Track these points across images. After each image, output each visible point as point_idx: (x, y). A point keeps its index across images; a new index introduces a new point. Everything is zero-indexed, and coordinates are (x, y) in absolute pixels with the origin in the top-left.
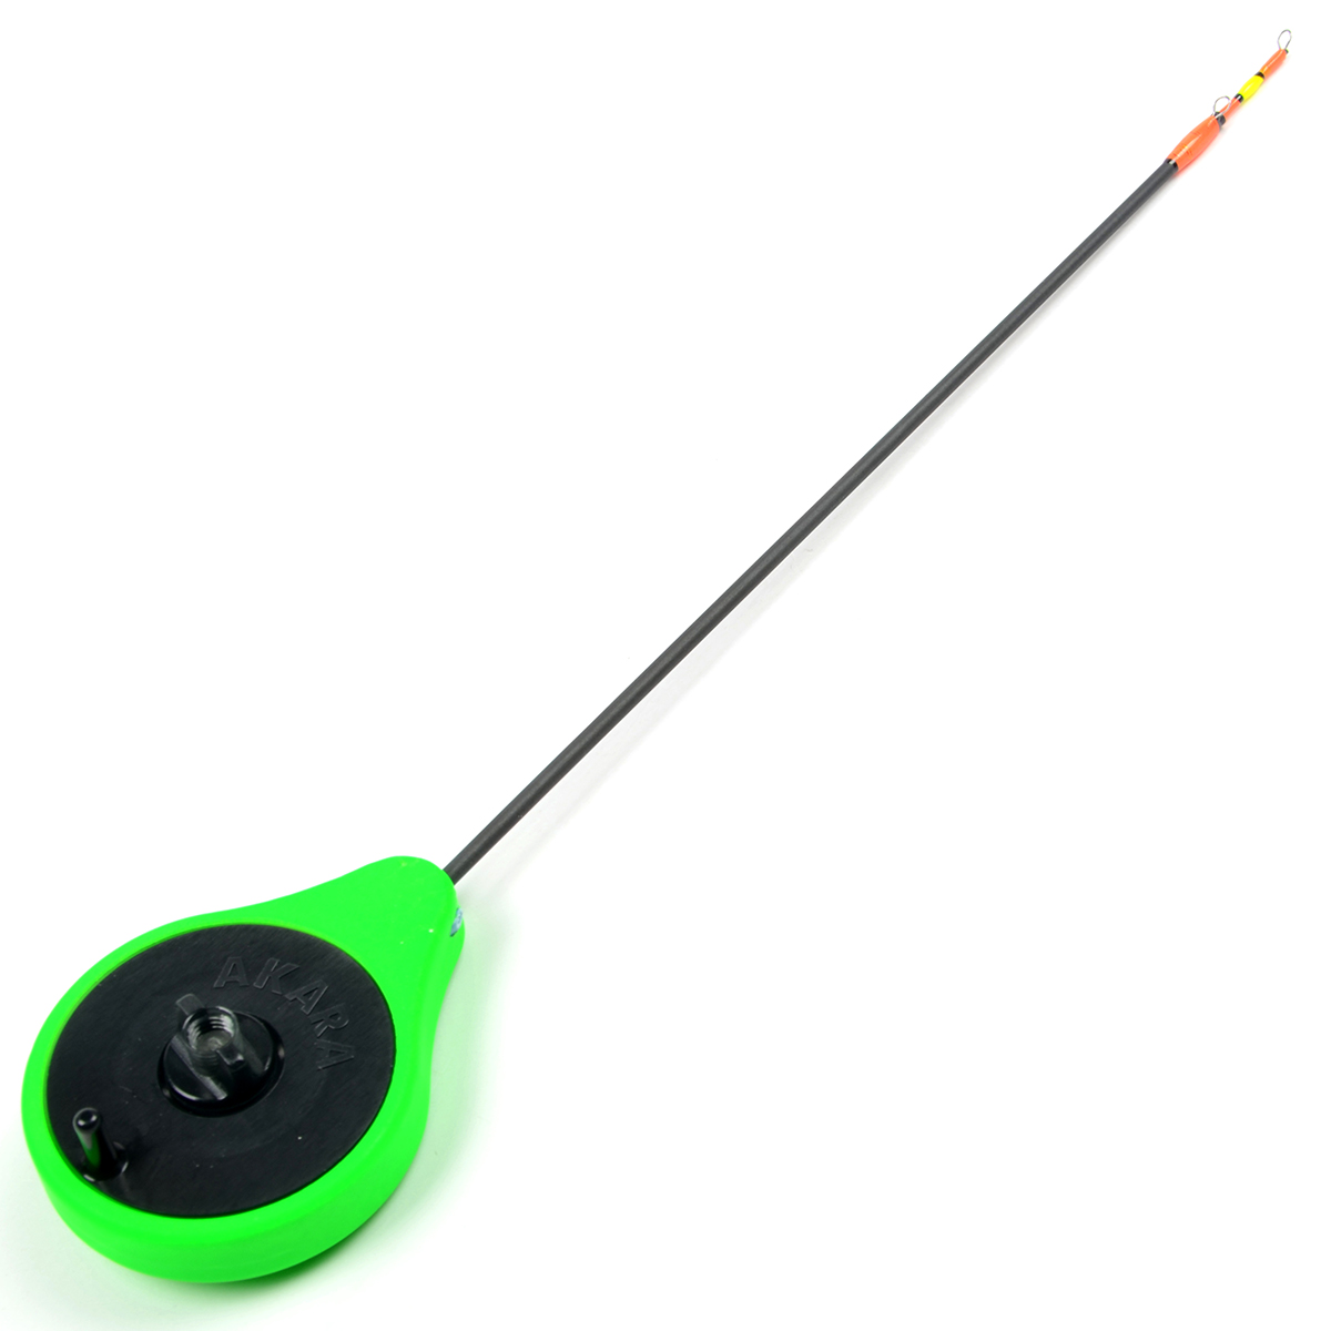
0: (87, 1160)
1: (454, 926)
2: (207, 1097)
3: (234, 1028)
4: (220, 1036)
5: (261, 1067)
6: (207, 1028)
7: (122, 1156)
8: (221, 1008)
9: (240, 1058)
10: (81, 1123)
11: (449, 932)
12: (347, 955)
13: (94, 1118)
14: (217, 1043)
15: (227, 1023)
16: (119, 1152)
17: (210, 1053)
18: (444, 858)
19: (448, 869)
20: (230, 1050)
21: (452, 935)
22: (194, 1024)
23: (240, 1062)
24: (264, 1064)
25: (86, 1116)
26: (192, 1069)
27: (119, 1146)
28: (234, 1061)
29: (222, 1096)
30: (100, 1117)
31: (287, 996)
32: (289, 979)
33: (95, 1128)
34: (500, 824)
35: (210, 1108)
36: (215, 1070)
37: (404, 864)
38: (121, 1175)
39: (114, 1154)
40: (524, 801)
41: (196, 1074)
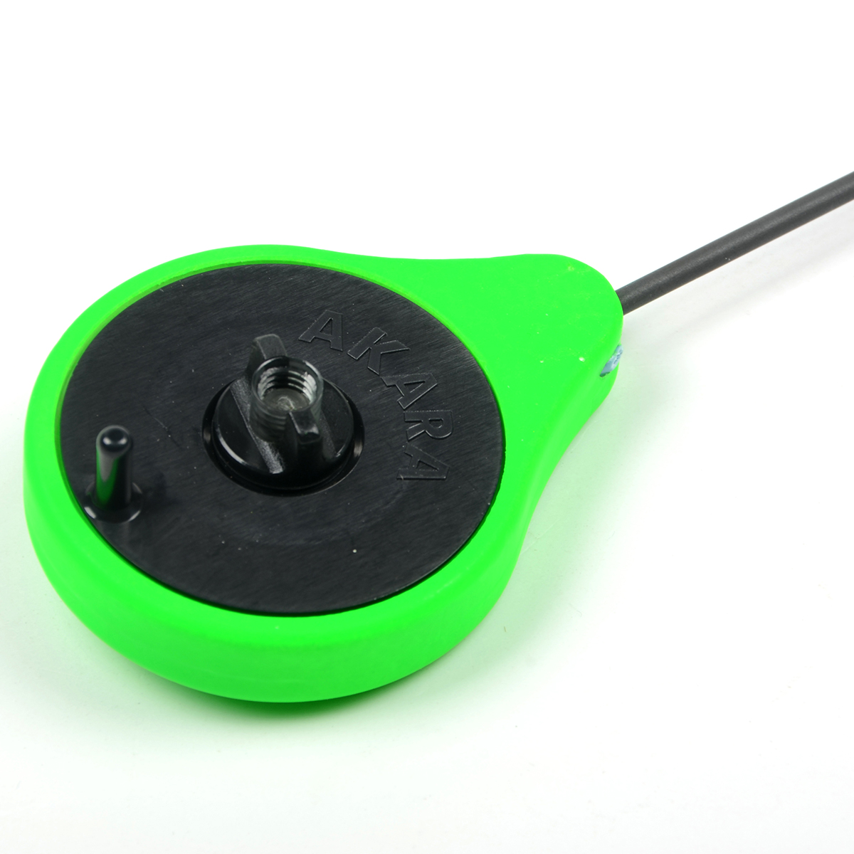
0: (94, 490)
1: (608, 365)
2: (255, 464)
3: (316, 393)
4: (294, 398)
5: (331, 452)
6: (284, 383)
7: (137, 501)
8: (308, 364)
9: (315, 430)
10: (107, 441)
11: (600, 367)
12: (470, 355)
13: (123, 441)
14: (288, 404)
15: (309, 386)
16: (134, 494)
17: (278, 412)
18: (622, 278)
19: (621, 293)
20: (304, 417)
21: (602, 375)
22: (270, 371)
23: (313, 434)
24: (337, 450)
25: (115, 435)
26: (249, 427)
27: (138, 489)
28: (306, 432)
29: (277, 469)
30: (130, 441)
31: (383, 378)
32: (393, 360)
33: (123, 453)
34: (701, 259)
35: (256, 479)
36: (279, 435)
37: (570, 269)
38: (126, 524)
39: (129, 496)
40: (738, 241)
41: (252, 434)
